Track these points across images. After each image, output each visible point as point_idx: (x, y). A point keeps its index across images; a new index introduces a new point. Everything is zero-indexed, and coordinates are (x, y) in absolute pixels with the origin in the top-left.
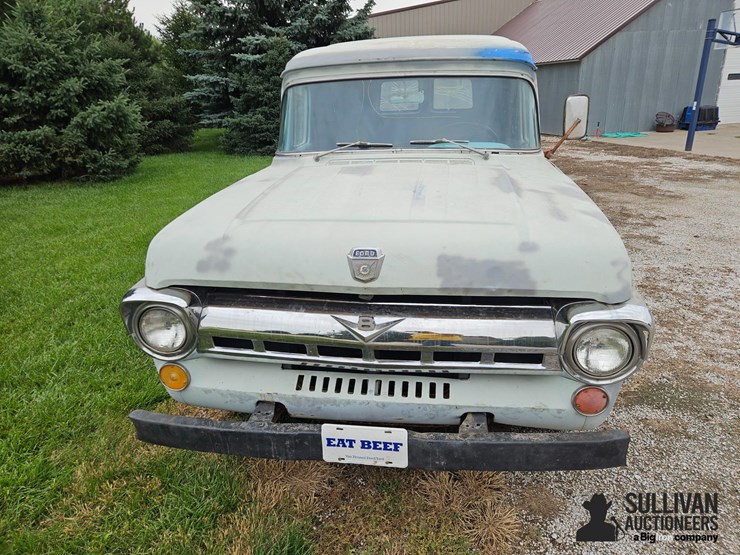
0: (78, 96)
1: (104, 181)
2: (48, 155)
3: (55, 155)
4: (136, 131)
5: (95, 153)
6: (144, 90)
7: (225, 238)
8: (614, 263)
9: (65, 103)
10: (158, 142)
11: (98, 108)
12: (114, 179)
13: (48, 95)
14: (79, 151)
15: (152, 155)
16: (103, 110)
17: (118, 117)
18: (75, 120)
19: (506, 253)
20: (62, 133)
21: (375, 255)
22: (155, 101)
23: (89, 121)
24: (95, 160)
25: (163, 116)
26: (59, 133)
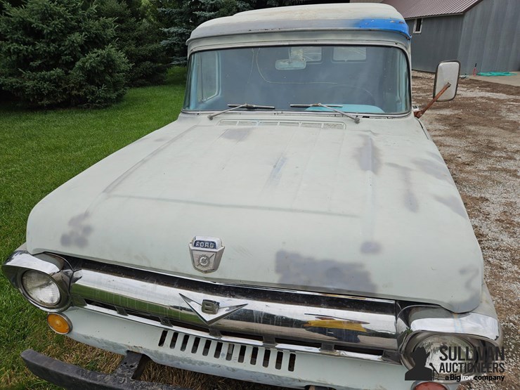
0: (81, 46)
1: (99, 108)
2: (60, 90)
3: (65, 90)
4: (123, 71)
5: (94, 88)
6: (133, 40)
7: (86, 215)
8: (463, 272)
9: (72, 51)
10: (141, 78)
11: (94, 55)
12: (106, 107)
13: (59, 46)
14: (81, 86)
15: (138, 87)
16: (98, 56)
17: (108, 62)
18: (78, 64)
19: (346, 254)
20: (69, 73)
21: (215, 247)
22: (140, 48)
23: (87, 65)
24: (93, 93)
25: (145, 58)
26: (67, 73)
